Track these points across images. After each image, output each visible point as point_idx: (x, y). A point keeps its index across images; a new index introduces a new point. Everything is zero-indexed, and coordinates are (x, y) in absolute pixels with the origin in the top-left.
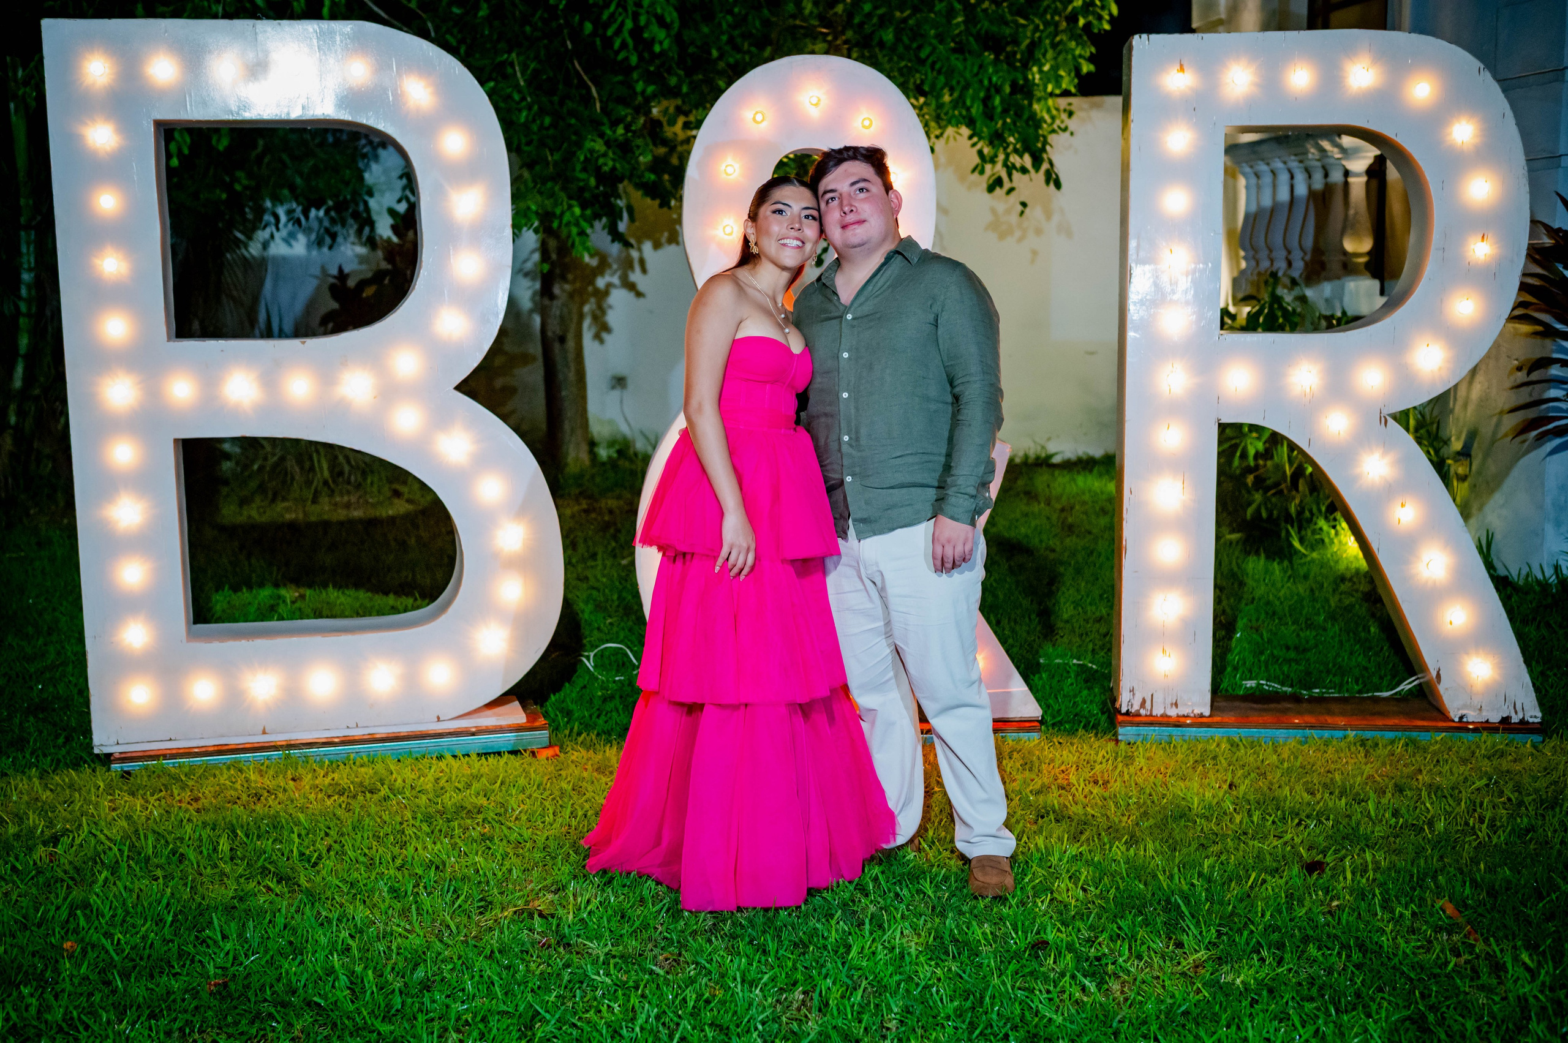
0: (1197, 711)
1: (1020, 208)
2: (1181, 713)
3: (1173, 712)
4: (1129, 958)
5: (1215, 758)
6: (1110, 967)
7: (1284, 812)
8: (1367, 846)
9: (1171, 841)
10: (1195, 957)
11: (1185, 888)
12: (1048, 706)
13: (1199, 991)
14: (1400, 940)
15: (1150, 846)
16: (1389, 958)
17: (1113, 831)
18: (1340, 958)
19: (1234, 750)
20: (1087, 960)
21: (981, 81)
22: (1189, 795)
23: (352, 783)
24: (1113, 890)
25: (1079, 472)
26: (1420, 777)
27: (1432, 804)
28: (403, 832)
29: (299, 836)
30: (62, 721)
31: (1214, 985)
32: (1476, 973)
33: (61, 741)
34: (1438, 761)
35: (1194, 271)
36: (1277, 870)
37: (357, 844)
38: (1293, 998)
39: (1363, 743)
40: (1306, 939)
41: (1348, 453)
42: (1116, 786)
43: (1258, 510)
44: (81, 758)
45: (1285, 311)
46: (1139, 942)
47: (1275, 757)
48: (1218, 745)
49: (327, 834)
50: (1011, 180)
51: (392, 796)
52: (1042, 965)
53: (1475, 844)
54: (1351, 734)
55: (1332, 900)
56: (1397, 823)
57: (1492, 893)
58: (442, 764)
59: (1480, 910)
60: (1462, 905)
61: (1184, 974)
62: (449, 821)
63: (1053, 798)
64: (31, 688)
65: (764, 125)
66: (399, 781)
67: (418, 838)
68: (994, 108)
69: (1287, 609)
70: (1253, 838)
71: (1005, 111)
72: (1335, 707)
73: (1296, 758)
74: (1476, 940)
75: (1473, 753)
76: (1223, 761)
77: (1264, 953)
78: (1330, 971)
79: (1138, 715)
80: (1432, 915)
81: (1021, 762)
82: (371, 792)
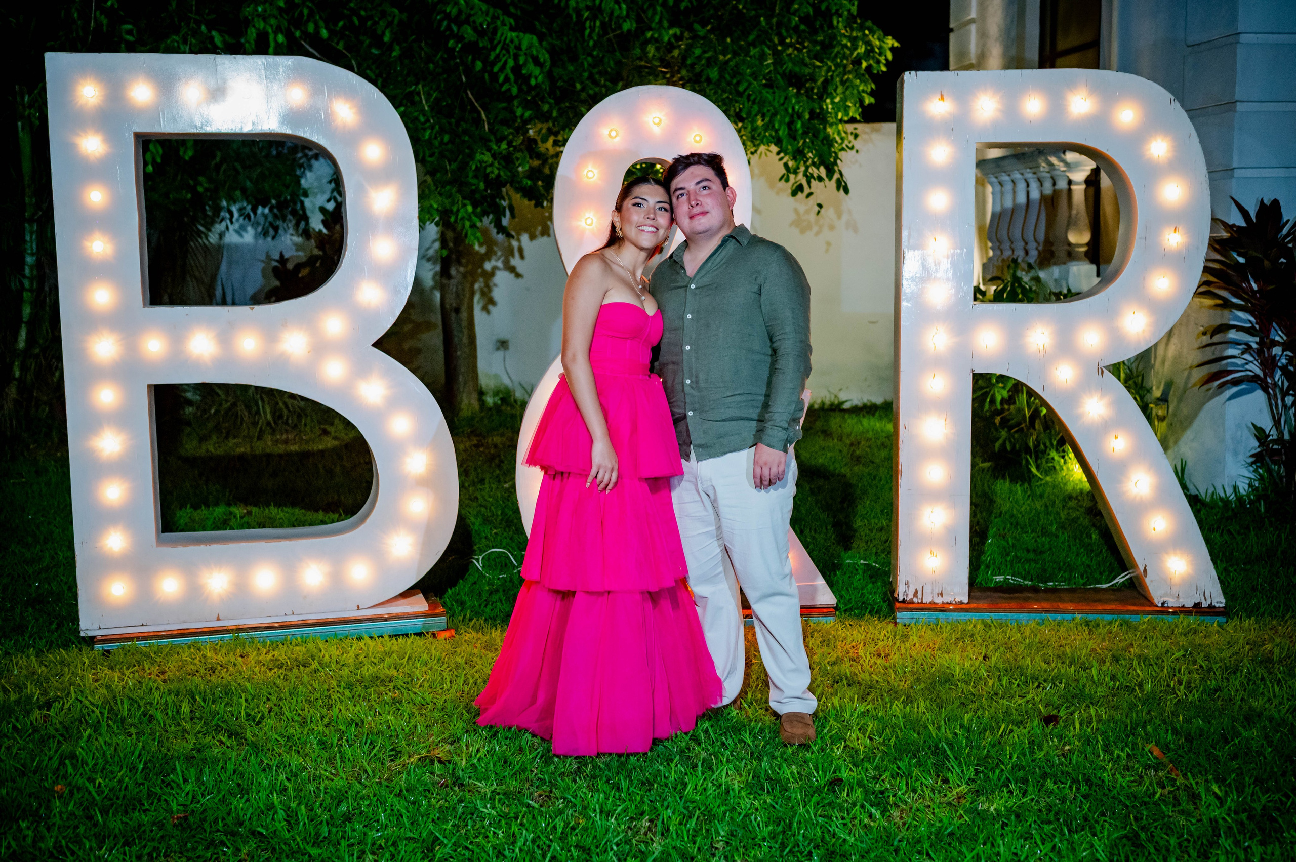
0: (958, 600)
1: (817, 208)
2: (945, 601)
3: (939, 600)
4: (906, 792)
5: (972, 636)
6: (892, 799)
7: (1026, 677)
8: (1092, 703)
9: (938, 700)
10: (958, 790)
11: (950, 736)
12: (841, 597)
13: (961, 817)
14: (1118, 776)
15: (922, 704)
16: (1109, 790)
17: (894, 693)
18: (1072, 790)
19: (987, 629)
20: (873, 793)
21: (786, 110)
22: (952, 664)
23: (289, 658)
24: (893, 739)
25: (864, 416)
26: (1132, 650)
27: (1141, 670)
28: (330, 697)
29: (246, 700)
30: (54, 611)
31: (973, 811)
32: (1177, 802)
33: (54, 626)
34: (1146, 637)
35: (953, 255)
36: (1021, 722)
37: (293, 707)
38: (1035, 821)
39: (1087, 623)
40: (1045, 776)
41: (1073, 397)
42: (895, 658)
43: (1004, 445)
44: (70, 640)
45: (1023, 288)
46: (914, 779)
47: (1019, 635)
48: (974, 626)
49: (268, 699)
50: (810, 187)
51: (320, 669)
52: (838, 798)
53: (1175, 701)
54: (1078, 617)
55: (1064, 745)
56: (1114, 685)
57: (1189, 739)
58: (361, 644)
59: (1179, 752)
60: (1165, 748)
61: (949, 804)
62: (366, 688)
63: (846, 668)
64: (30, 586)
65: (617, 139)
66: (327, 657)
67: (341, 702)
68: (796, 130)
69: (1027, 521)
70: (1003, 698)
71: (805, 133)
72: (1065, 596)
73: (1035, 635)
74: (1177, 776)
75: (1173, 631)
76: (979, 638)
77: (1012, 787)
78: (1063, 800)
79: (912, 602)
80: (1142, 756)
81: (821, 639)
82: (304, 666)
